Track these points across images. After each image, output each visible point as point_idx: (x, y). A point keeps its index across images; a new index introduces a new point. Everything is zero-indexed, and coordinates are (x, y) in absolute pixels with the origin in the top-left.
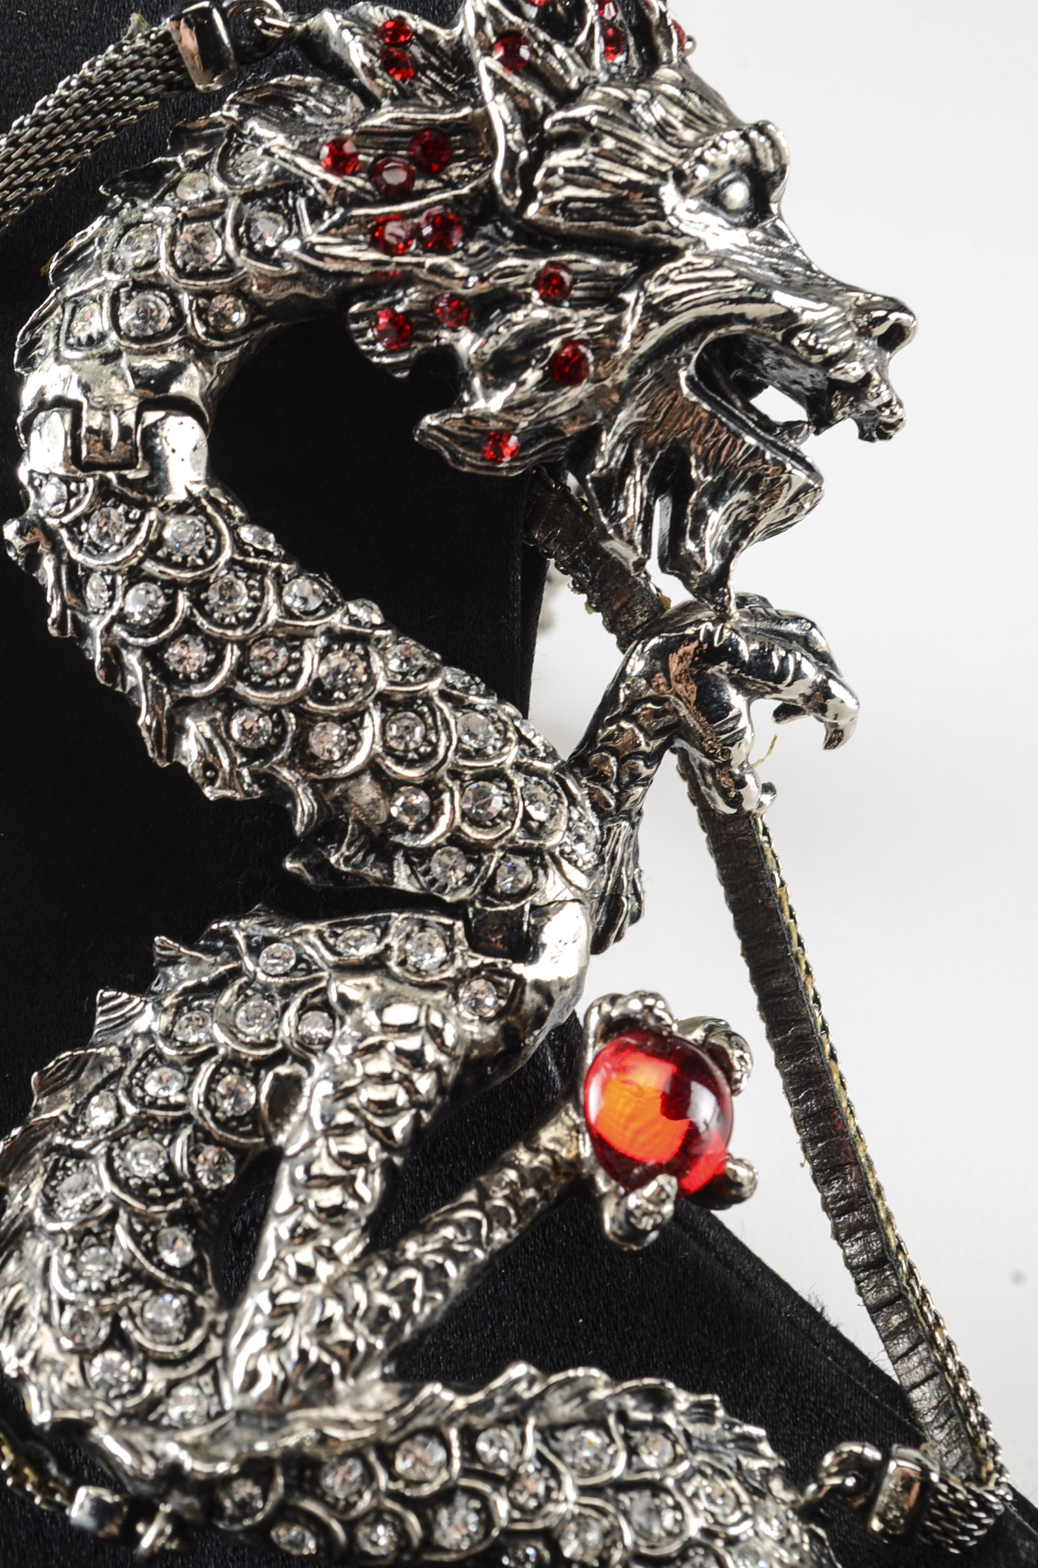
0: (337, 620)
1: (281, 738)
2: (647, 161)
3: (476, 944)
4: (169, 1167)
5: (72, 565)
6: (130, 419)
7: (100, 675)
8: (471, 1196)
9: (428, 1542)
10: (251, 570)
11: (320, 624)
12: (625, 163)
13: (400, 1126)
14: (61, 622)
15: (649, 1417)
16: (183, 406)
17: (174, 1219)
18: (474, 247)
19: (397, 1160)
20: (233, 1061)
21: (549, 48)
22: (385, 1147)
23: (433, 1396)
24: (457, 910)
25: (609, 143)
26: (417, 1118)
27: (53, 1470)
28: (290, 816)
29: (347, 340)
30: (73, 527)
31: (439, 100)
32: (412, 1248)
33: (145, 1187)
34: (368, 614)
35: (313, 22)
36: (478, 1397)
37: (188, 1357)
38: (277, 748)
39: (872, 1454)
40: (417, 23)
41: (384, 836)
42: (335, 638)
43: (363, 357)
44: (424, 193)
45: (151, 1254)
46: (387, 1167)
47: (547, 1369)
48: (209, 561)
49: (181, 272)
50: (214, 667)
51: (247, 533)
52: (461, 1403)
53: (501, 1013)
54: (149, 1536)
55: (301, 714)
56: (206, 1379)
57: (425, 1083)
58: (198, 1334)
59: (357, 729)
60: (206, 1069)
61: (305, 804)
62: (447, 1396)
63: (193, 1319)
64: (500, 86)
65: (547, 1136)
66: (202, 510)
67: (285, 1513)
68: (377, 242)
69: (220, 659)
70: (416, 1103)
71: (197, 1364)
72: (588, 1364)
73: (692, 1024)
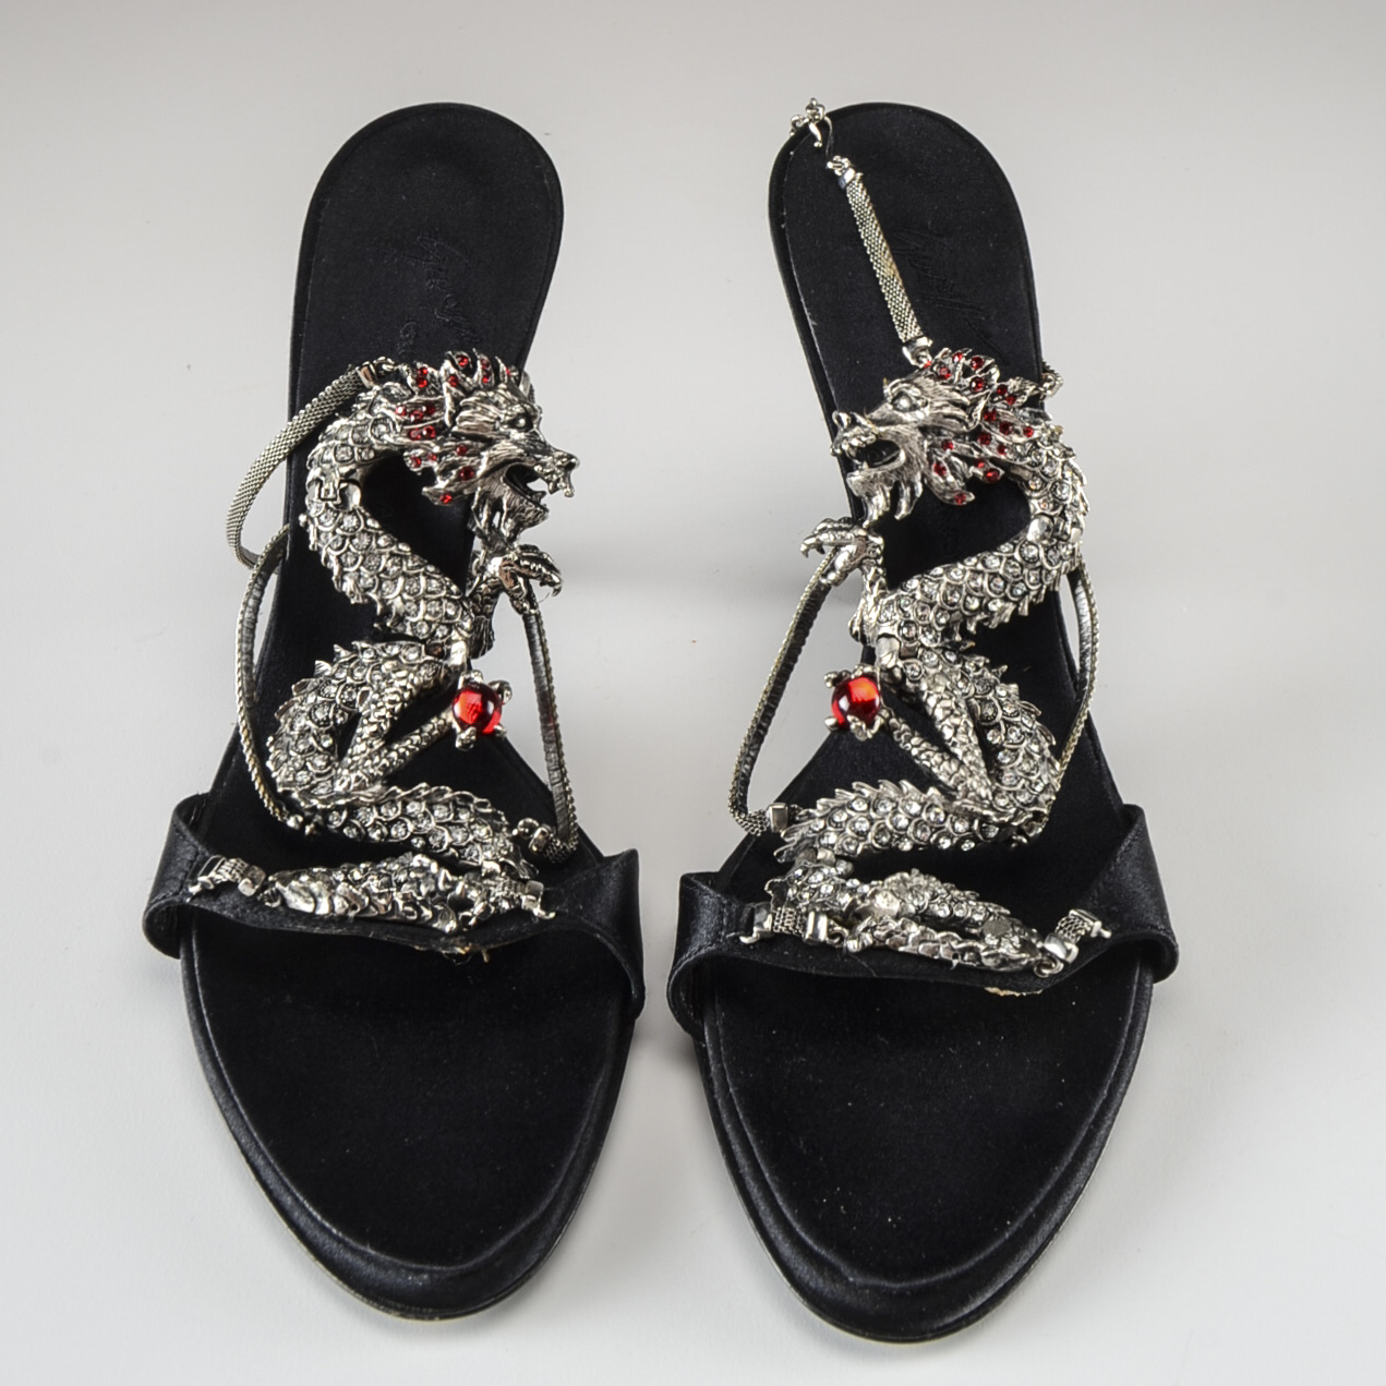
0: (394, 548)
1: (374, 585)
2: (491, 414)
3: (428, 653)
4: (327, 717)
5: (318, 530)
6: (336, 485)
7: (323, 560)
8: (417, 731)
9: (389, 836)
10: (369, 534)
11: (387, 550)
12: (484, 415)
13: (398, 707)
14: (313, 546)
15: (463, 804)
16: (354, 482)
17: (327, 732)
18: (439, 438)
19: (396, 718)
20: (351, 685)
21: (464, 379)
22: (391, 714)
23: (394, 791)
24: (423, 641)
25: (479, 409)
26: (403, 706)
27: (284, 809)
28: (375, 609)
29: (404, 463)
30: (319, 517)
31: (433, 393)
32: (396, 746)
33: (319, 721)
34: (405, 548)
35: (400, 367)
36: (409, 792)
37: (326, 774)
38: (373, 588)
39: (537, 824)
40: (430, 370)
41: (403, 617)
42: (392, 555)
43: (408, 469)
44: (426, 421)
45: (319, 743)
46: (392, 719)
47: (432, 785)
48: (356, 530)
49: (354, 442)
50: (355, 562)
51: (370, 522)
52: (403, 794)
53: (434, 675)
54: (308, 829)
55: (380, 578)
56: (329, 782)
57: (406, 695)
58: (329, 768)
59: (396, 584)
60: (342, 687)
61: (379, 608)
62: (399, 791)
63: (329, 763)
64: (449, 390)
65: (443, 715)
66: (356, 514)
67: (347, 823)
68: (409, 436)
69: (357, 559)
70: (403, 700)
71: (329, 777)
72: (446, 785)
73: (493, 683)
